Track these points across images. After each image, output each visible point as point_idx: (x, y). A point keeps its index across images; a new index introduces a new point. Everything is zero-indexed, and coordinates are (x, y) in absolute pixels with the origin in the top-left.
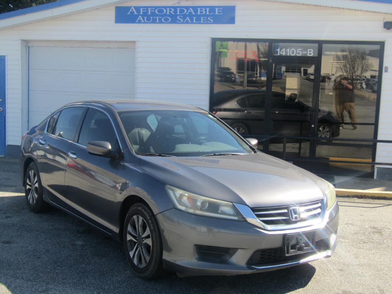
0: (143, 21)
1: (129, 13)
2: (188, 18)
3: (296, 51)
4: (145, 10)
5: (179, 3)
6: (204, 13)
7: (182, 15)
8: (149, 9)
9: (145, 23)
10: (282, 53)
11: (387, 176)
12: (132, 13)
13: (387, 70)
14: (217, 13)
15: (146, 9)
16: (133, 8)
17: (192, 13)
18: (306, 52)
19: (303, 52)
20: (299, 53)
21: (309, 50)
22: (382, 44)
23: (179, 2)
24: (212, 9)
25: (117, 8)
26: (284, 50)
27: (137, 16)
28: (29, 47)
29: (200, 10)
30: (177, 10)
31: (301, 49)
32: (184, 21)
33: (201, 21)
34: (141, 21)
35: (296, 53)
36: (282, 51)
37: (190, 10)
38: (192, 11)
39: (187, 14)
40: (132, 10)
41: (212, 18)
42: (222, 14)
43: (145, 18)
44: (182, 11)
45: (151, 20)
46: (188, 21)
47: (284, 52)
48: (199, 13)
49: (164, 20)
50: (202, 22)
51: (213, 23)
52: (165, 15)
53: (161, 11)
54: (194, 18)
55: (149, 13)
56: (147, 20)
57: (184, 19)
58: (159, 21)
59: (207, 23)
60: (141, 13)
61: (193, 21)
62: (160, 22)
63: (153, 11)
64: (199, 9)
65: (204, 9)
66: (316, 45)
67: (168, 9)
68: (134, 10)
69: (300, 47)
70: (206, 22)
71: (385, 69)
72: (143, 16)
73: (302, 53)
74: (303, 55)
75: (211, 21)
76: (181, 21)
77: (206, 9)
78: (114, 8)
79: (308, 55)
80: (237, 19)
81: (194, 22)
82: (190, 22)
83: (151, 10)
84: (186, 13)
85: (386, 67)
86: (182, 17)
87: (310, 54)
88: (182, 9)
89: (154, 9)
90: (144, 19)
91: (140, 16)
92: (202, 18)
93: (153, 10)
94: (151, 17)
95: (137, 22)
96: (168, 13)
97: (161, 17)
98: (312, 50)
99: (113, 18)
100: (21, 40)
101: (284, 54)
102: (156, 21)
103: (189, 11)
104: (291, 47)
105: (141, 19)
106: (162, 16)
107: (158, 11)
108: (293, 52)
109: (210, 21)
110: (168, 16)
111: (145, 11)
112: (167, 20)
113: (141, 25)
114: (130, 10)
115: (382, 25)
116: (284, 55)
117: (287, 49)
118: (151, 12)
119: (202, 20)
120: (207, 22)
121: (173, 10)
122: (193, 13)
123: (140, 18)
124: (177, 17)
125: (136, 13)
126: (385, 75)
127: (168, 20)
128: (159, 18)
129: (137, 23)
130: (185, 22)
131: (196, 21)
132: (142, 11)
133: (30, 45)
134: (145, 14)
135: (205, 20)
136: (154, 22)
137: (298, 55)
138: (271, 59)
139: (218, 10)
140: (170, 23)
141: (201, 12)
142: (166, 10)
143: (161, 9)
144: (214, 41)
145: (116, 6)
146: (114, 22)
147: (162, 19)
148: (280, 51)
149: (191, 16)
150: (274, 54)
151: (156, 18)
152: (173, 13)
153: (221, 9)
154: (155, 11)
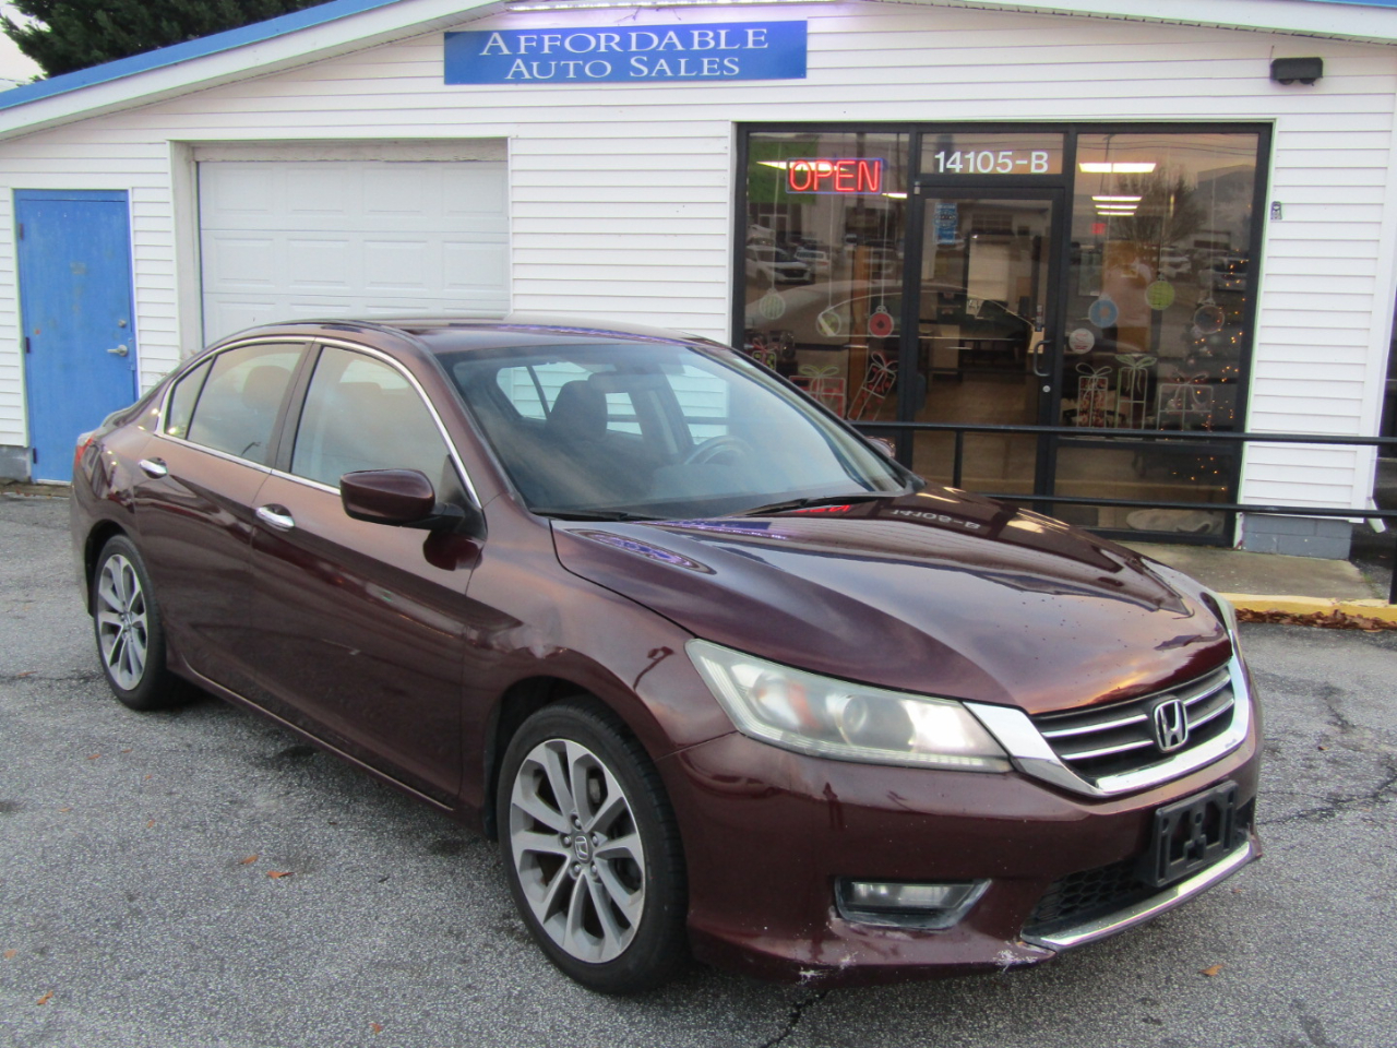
0: (527, 76)
1: (485, 53)
3: (996, 158)
4: (531, 40)
5: (634, 18)
6: (712, 44)
7: (644, 54)
8: (546, 37)
9: (534, 81)
10: (953, 167)
11: (1275, 540)
12: (495, 50)
13: (1280, 214)
14: (750, 45)
15: (535, 37)
16: (496, 35)
17: (674, 45)
18: (1025, 162)
19: (1018, 162)
20: (1004, 166)
21: (1034, 154)
22: (1263, 131)
23: (637, 13)
24: (737, 31)
25: (448, 36)
26: (957, 155)
27: (510, 60)
28: (198, 163)
29: (701, 35)
30: (630, 37)
31: (1010, 153)
32: (650, 72)
33: (701, 70)
34: (521, 73)
35: (996, 165)
36: (950, 161)
37: (671, 38)
38: (675, 40)
39: (661, 49)
40: (495, 41)
41: (736, 60)
42: (766, 46)
43: (535, 64)
44: (644, 41)
45: (553, 71)
46: (664, 72)
47: (958, 161)
48: (696, 47)
49: (591, 69)
50: (706, 73)
51: (740, 77)
52: (595, 54)
53: (580, 43)
54: (683, 61)
55: (546, 51)
56: (539, 73)
57: (651, 65)
58: (575, 73)
59: (721, 78)
60: (523, 51)
61: (679, 71)
62: (581, 78)
63: (558, 43)
64: (696, 33)
65: (711, 34)
66: (1059, 138)
67: (603, 36)
68: (501, 43)
69: (1005, 146)
70: (718, 73)
71: (1273, 209)
72: (527, 61)
73: (1014, 165)
74: (1017, 172)
75: (732, 70)
76: (642, 72)
77: (719, 34)
78: (442, 36)
79: (1034, 170)
80: (811, 61)
81: (683, 73)
82: (669, 74)
83: (551, 39)
84: (658, 46)
85: (1275, 204)
87: (1039, 166)
88: (644, 34)
89: (559, 36)
90: (530, 69)
91: (519, 61)
92: (706, 61)
93: (556, 39)
94: (553, 63)
95: (509, 77)
96: (603, 49)
97: (581, 62)
98: (1045, 155)
99: (440, 70)
100: (171, 141)
101: (958, 168)
102: (568, 73)
103: (666, 41)
104: (978, 148)
105: (523, 69)
106: (586, 58)
107: (572, 44)
108: (986, 162)
110: (604, 56)
111: (534, 44)
112: (598, 71)
113: (522, 87)
114: (487, 41)
115: (1265, 70)
116: (958, 171)
117: (968, 153)
118: (551, 47)
119: (706, 67)
120: (722, 73)
121: (617, 38)
122: (680, 48)
123: (518, 67)
124: (629, 60)
125: (506, 51)
126: (1271, 229)
127: (604, 70)
128: (576, 66)
129: (510, 82)
130: (654, 75)
131: (687, 71)
132: (523, 44)
133: (200, 157)
134: (534, 54)
135: (716, 66)
136: (561, 77)
137: (1000, 171)
138: (917, 183)
139: (755, 34)
140: (609, 80)
141: (703, 43)
142: (598, 39)
143: (579, 37)
144: (744, 130)
145: (446, 30)
146: (442, 80)
147: (583, 67)
148: (947, 159)
149: (671, 55)
150: (924, 169)
151: (568, 66)
152: (617, 49)
153: (764, 30)
154: (563, 43)
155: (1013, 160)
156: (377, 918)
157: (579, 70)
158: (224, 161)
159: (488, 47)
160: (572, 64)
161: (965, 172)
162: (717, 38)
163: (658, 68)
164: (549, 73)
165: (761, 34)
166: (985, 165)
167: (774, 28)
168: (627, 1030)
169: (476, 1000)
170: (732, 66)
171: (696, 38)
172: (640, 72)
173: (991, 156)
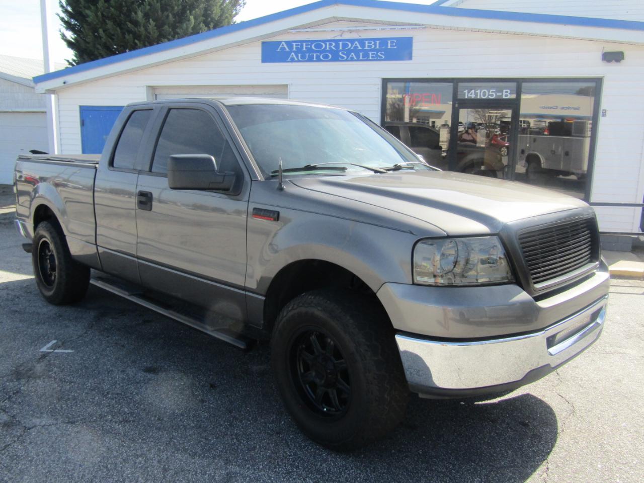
0: (296, 59)
1: (279, 50)
2: (352, 53)
3: (489, 92)
5: (341, 36)
6: (373, 46)
7: (345, 50)
8: (304, 44)
9: (299, 61)
10: (471, 96)
12: (283, 49)
13: (606, 114)
14: (389, 47)
15: (300, 44)
16: (283, 43)
17: (357, 47)
18: (501, 94)
19: (498, 94)
20: (492, 95)
21: (504, 91)
22: (598, 82)
23: (342, 34)
24: (383, 41)
25: (263, 43)
26: (473, 91)
27: (289, 53)
28: (156, 95)
29: (369, 43)
30: (339, 44)
31: (493, 90)
32: (348, 57)
33: (369, 57)
34: (294, 59)
35: (489, 95)
36: (470, 93)
37: (356, 44)
38: (358, 45)
39: (352, 49)
40: (283, 45)
41: (383, 53)
42: (396, 47)
43: (299, 55)
44: (345, 45)
45: (307, 57)
46: (353, 58)
47: (473, 94)
48: (367, 48)
49: (323, 57)
50: (370, 58)
51: (385, 60)
52: (325, 50)
53: (318, 46)
54: (361, 54)
55: (304, 49)
56: (301, 58)
57: (348, 55)
58: (316, 58)
59: (377, 60)
60: (294, 49)
61: (359, 57)
62: (318, 60)
64: (367, 42)
65: (373, 43)
66: (514, 85)
67: (328, 43)
68: (285, 46)
69: (493, 87)
70: (376, 58)
71: (603, 112)
72: (296, 53)
73: (496, 95)
74: (497, 98)
75: (382, 57)
76: (344, 58)
77: (376, 43)
78: (260, 44)
79: (504, 97)
80: (414, 54)
81: (361, 58)
82: (355, 59)
83: (306, 45)
84: (351, 47)
85: (604, 110)
86: (346, 52)
87: (506, 96)
88: (345, 42)
89: (310, 43)
90: (297, 57)
91: (293, 54)
92: (370, 53)
93: (308, 45)
94: (307, 54)
95: (289, 60)
96: (328, 49)
97: (319, 54)
98: (509, 91)
99: (259, 56)
100: (147, 86)
101: (473, 96)
102: (313, 58)
103: (354, 45)
104: (481, 88)
105: (295, 57)
106: (321, 52)
107: (315, 46)
108: (484, 94)
110: (328, 51)
111: (299, 46)
112: (326, 57)
113: (294, 64)
114: (279, 46)
115: (600, 56)
116: (473, 97)
117: (477, 91)
118: (306, 48)
119: (371, 55)
121: (334, 44)
122: (360, 48)
123: (292, 56)
124: (339, 54)
125: (287, 49)
126: (602, 120)
127: (328, 57)
128: (316, 55)
129: (289, 62)
130: (349, 59)
131: (363, 57)
132: (294, 46)
133: (157, 92)
134: (299, 50)
135: (375, 55)
136: (310, 60)
137: (490, 97)
138: (457, 103)
139: (391, 43)
140: (330, 61)
141: (369, 46)
142: (326, 44)
143: (318, 43)
144: (385, 82)
145: (262, 41)
146: (261, 61)
147: (320, 56)
148: (469, 92)
149: (356, 51)
150: (459, 97)
151: (313, 55)
152: (334, 48)
153: (395, 41)
154: (311, 46)
155: (496, 93)
157: (318, 57)
158: (167, 94)
159: (279, 48)
161: (476, 98)
163: (351, 56)
164: (305, 58)
165: (394, 42)
166: (484, 95)
167: (399, 40)
170: (381, 55)
171: (367, 44)
172: (343, 58)
173: (487, 92)
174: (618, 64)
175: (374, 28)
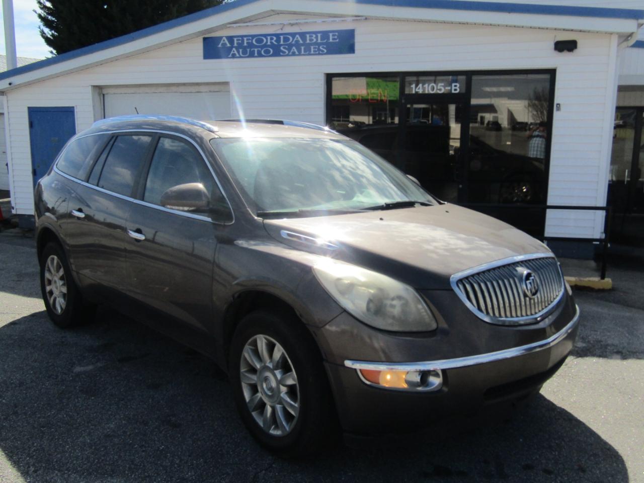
0: (238, 55)
1: (220, 46)
2: (294, 48)
3: (437, 86)
4: (239, 40)
5: (282, 29)
6: (315, 40)
7: (286, 45)
8: (245, 39)
9: (240, 57)
10: (418, 90)
12: (224, 44)
13: (560, 109)
14: (331, 40)
15: (240, 38)
16: (224, 38)
17: (299, 41)
18: (450, 88)
19: (447, 88)
20: (440, 90)
21: (453, 84)
22: (552, 73)
23: (283, 27)
24: (325, 34)
25: (205, 39)
26: (420, 85)
27: (230, 49)
28: (103, 95)
29: (310, 36)
30: (280, 38)
31: (443, 84)
32: (289, 52)
33: (310, 51)
34: (235, 55)
35: (437, 89)
36: (417, 88)
37: (297, 38)
38: (299, 39)
40: (224, 41)
41: (325, 46)
42: (337, 40)
43: (241, 50)
44: (286, 39)
45: (248, 53)
46: (295, 52)
47: (421, 88)
48: (308, 41)
49: (264, 52)
50: (312, 52)
51: (327, 53)
52: (266, 45)
53: (260, 41)
54: (303, 48)
55: (245, 44)
56: (243, 53)
57: (289, 50)
58: (258, 53)
59: (319, 54)
60: (235, 45)
61: (301, 52)
62: (260, 55)
63: (250, 41)
64: (308, 36)
65: (314, 36)
66: (464, 78)
67: (269, 38)
68: (226, 42)
69: (442, 81)
70: (317, 53)
71: (557, 106)
72: (237, 49)
74: (445, 92)
78: (201, 40)
79: (453, 92)
80: (357, 47)
81: (303, 53)
82: (297, 53)
83: (247, 40)
84: (292, 41)
85: (557, 104)
86: (287, 47)
87: (455, 90)
88: (286, 36)
89: (251, 38)
90: (238, 52)
91: (234, 49)
92: (312, 47)
93: (249, 39)
94: (248, 50)
95: (230, 56)
96: (269, 43)
97: (260, 49)
98: (458, 85)
99: (201, 52)
100: (92, 86)
101: (421, 91)
102: (255, 54)
103: (295, 39)
104: (429, 82)
105: (236, 52)
106: (262, 47)
107: (256, 40)
109: (323, 51)
110: (270, 46)
111: (240, 42)
112: (267, 52)
113: (235, 60)
114: (221, 41)
115: (553, 46)
117: (425, 84)
118: (247, 43)
119: (312, 50)
120: (319, 52)
121: (275, 38)
122: (301, 42)
123: (234, 51)
124: (280, 48)
125: (228, 45)
126: (556, 114)
127: (270, 52)
128: (258, 51)
129: (230, 58)
130: (290, 53)
131: (305, 51)
132: (236, 42)
133: (105, 92)
134: (240, 46)
135: (316, 50)
136: (252, 55)
137: (439, 92)
138: (403, 98)
139: (333, 35)
140: (272, 56)
141: (311, 40)
142: (267, 39)
143: (259, 38)
144: (330, 78)
145: (203, 36)
146: (203, 57)
147: (261, 52)
149: (298, 45)
150: (407, 92)
151: (254, 51)
152: (275, 43)
153: (337, 34)
154: (252, 41)
155: (445, 88)
156: (114, 416)
158: (114, 94)
159: (221, 44)
160: (256, 50)
161: (424, 93)
162: (317, 37)
163: (292, 51)
164: (247, 53)
165: (335, 35)
166: (432, 90)
167: (341, 32)
168: (202, 465)
169: (143, 451)
170: (324, 50)
171: (308, 38)
172: (285, 52)
173: (435, 86)
174: (571, 53)
175: (314, 20)
